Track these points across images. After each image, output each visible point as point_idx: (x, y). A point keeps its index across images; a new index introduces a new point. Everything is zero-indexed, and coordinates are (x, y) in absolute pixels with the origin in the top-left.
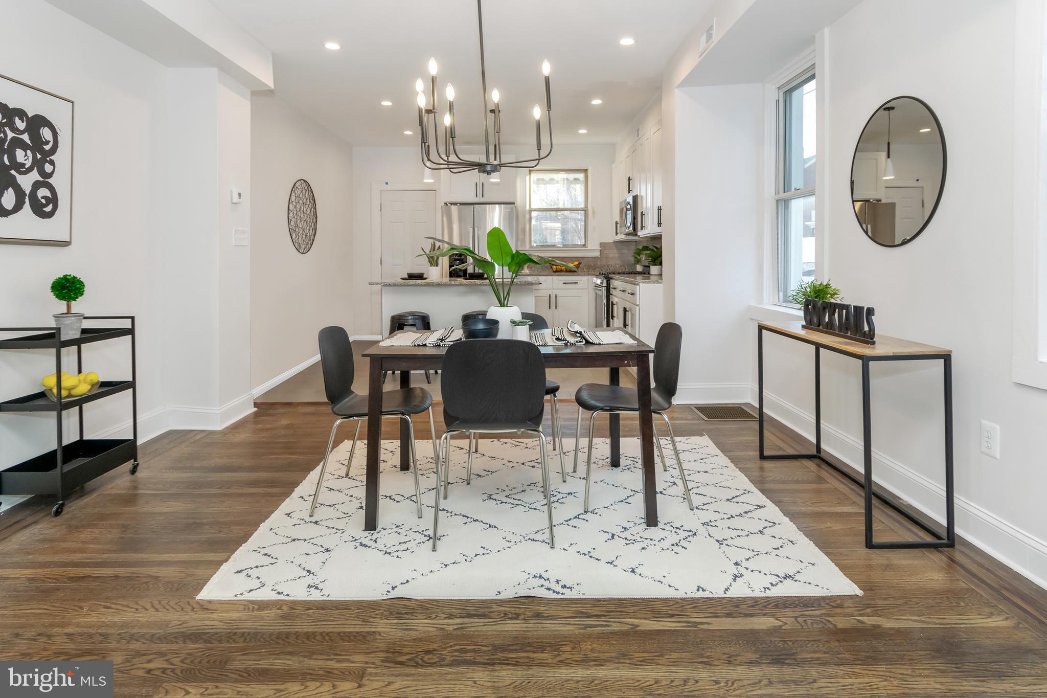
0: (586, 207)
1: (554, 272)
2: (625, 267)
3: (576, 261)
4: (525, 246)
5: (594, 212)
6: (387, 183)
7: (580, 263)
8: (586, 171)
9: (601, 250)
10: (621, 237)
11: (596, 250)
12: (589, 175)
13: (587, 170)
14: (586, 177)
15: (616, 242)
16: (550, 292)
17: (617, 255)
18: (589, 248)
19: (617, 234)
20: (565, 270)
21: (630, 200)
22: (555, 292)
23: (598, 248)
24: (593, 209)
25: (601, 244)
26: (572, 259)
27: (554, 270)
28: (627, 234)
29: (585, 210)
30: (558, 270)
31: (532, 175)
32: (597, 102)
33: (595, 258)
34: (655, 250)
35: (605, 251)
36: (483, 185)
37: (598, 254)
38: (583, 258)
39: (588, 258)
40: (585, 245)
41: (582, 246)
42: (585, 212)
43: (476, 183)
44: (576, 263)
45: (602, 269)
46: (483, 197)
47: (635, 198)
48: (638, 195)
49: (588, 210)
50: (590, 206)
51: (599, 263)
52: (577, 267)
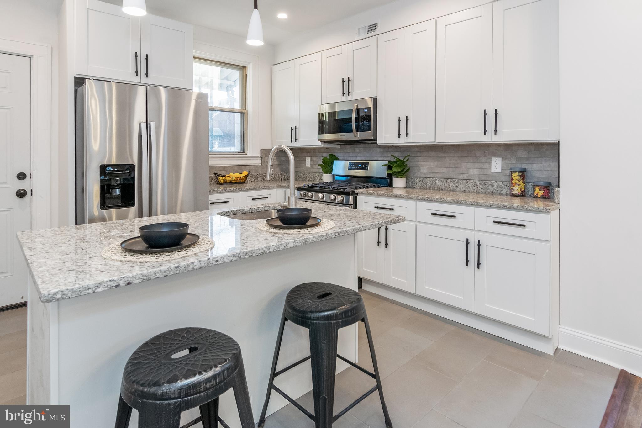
1: (221, 184)
9: (262, 158)
11: (258, 157)
12: (247, 72)
13: (244, 67)
14: (245, 76)
18: (249, 155)
19: (295, 140)
23: (259, 155)
25: (262, 151)
26: (240, 168)
27: (222, 181)
33: (257, 166)
35: (267, 158)
36: (147, 59)
37: (258, 162)
38: (248, 166)
39: (252, 167)
40: (242, 151)
41: (239, 152)
42: (243, 115)
43: (136, 53)
44: (245, 173)
45: (264, 178)
46: (147, 77)
47: (375, 100)
48: (378, 98)
49: (247, 112)
50: (250, 108)
51: (260, 172)
52: (247, 177)
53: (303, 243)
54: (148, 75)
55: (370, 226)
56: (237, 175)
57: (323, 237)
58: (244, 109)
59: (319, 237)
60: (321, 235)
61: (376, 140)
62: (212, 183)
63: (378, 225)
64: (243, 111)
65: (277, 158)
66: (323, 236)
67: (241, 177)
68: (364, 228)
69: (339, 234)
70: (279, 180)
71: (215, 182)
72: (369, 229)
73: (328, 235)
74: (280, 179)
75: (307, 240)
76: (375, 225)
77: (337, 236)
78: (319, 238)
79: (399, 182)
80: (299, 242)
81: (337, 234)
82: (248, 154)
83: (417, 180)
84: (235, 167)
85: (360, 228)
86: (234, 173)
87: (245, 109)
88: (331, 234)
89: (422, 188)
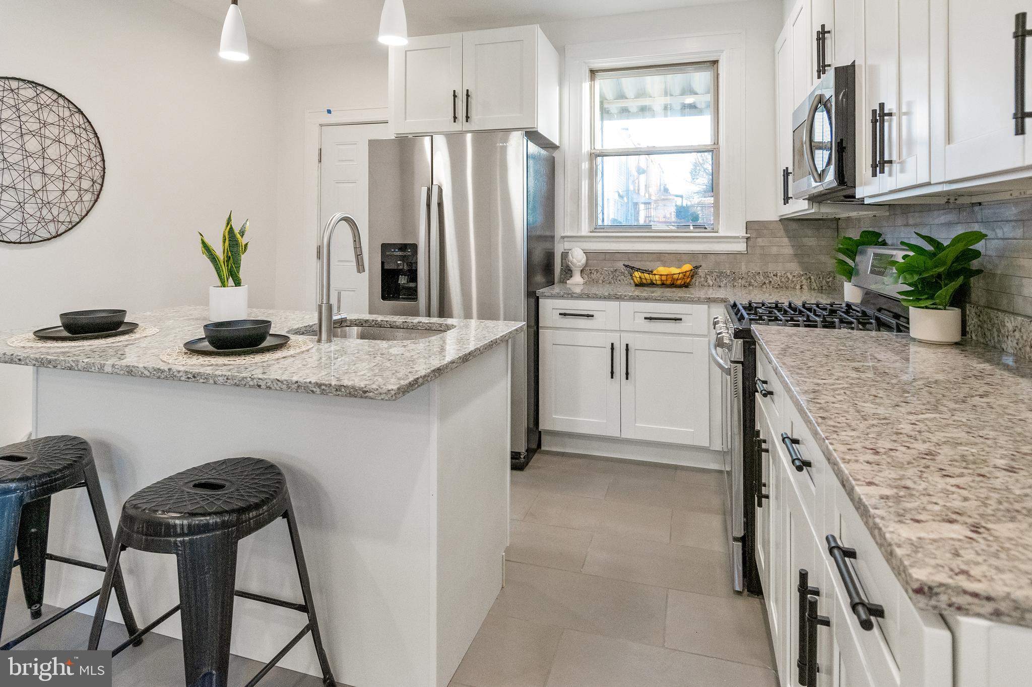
0: (716, 142)
1: (636, 285)
2: (810, 278)
3: (689, 262)
4: (579, 227)
6: (329, 112)
7: (697, 267)
8: (713, 64)
9: (748, 238)
10: (799, 207)
11: (738, 237)
12: (720, 72)
13: (715, 62)
14: (716, 78)
15: (785, 221)
16: (614, 338)
17: (789, 251)
18: (721, 234)
19: (786, 199)
20: (659, 282)
21: (827, 87)
22: (627, 338)
23: (743, 233)
25: (749, 225)
26: (677, 258)
27: (637, 280)
28: (815, 199)
29: (714, 150)
30: (644, 281)
31: (598, 83)
33: (734, 255)
34: (929, 248)
35: (759, 240)
37: (741, 247)
39: (724, 256)
42: (713, 154)
44: (687, 267)
45: (750, 282)
49: (718, 149)
51: (743, 267)
52: (694, 273)
53: (127, 372)
55: (272, 382)
56: (673, 270)
57: (161, 373)
59: (155, 370)
60: (159, 369)
63: (296, 385)
64: (711, 147)
65: (790, 241)
66: (163, 371)
68: (255, 381)
69: (194, 377)
70: (794, 288)
72: (269, 388)
73: (171, 373)
74: (798, 287)
75: (134, 370)
76: (285, 382)
77: (190, 380)
78: (155, 372)
80: (120, 369)
81: (189, 376)
82: (720, 231)
85: (243, 378)
87: (716, 143)
88: (179, 372)
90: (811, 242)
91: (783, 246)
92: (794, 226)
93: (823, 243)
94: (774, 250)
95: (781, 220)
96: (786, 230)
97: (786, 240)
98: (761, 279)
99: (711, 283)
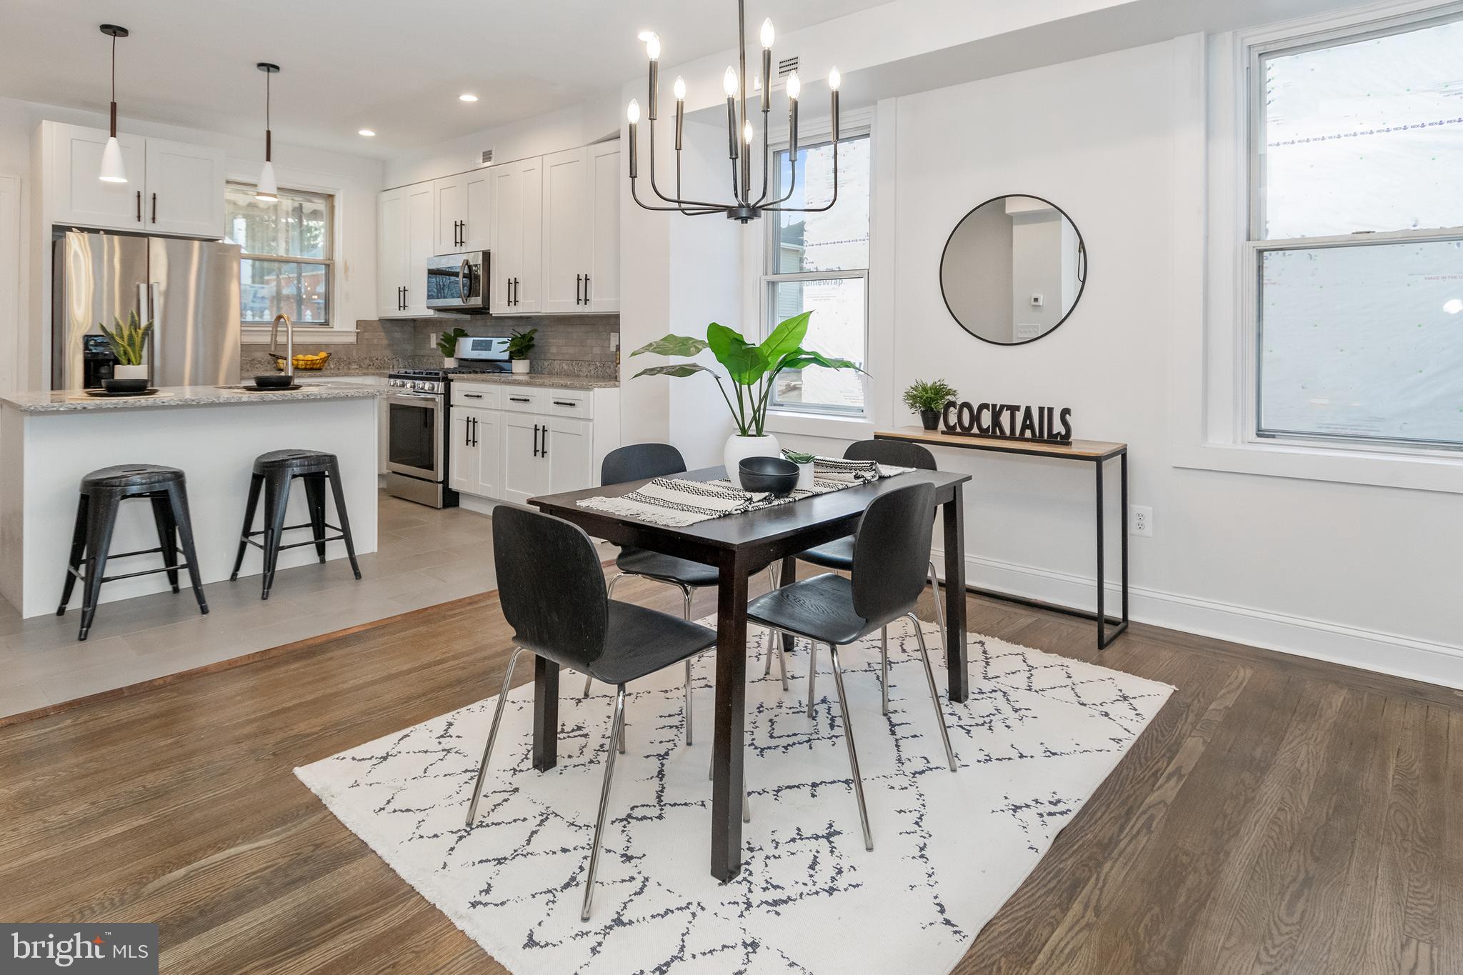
0: (331, 258)
2: (398, 360)
3: (325, 351)
5: (346, 269)
7: (329, 355)
8: (330, 197)
9: (358, 333)
11: (350, 332)
12: (335, 204)
14: (332, 209)
15: (384, 320)
17: (385, 342)
18: (336, 329)
23: (353, 328)
24: (345, 264)
25: (359, 323)
26: (317, 348)
29: (329, 264)
32: (468, 98)
33: (347, 346)
35: (366, 334)
36: (154, 198)
37: (353, 339)
38: (333, 346)
39: (341, 346)
40: (327, 323)
41: (321, 324)
42: (329, 267)
43: (139, 192)
44: (323, 355)
45: (360, 365)
46: (154, 222)
47: (487, 256)
48: (491, 251)
49: (334, 263)
50: (339, 258)
51: (354, 354)
52: (324, 360)
54: (156, 220)
56: (310, 357)
58: (329, 259)
61: (489, 309)
62: (268, 368)
64: (328, 262)
65: (385, 335)
67: (312, 361)
71: (274, 367)
74: (391, 367)
79: (520, 366)
82: (335, 326)
83: (546, 364)
84: (311, 347)
86: (304, 356)
89: (551, 374)
90: (398, 335)
91: (381, 339)
92: (388, 324)
93: (405, 336)
94: (375, 341)
95: (380, 320)
96: (383, 328)
97: (383, 334)
98: (367, 362)
99: (332, 367)
